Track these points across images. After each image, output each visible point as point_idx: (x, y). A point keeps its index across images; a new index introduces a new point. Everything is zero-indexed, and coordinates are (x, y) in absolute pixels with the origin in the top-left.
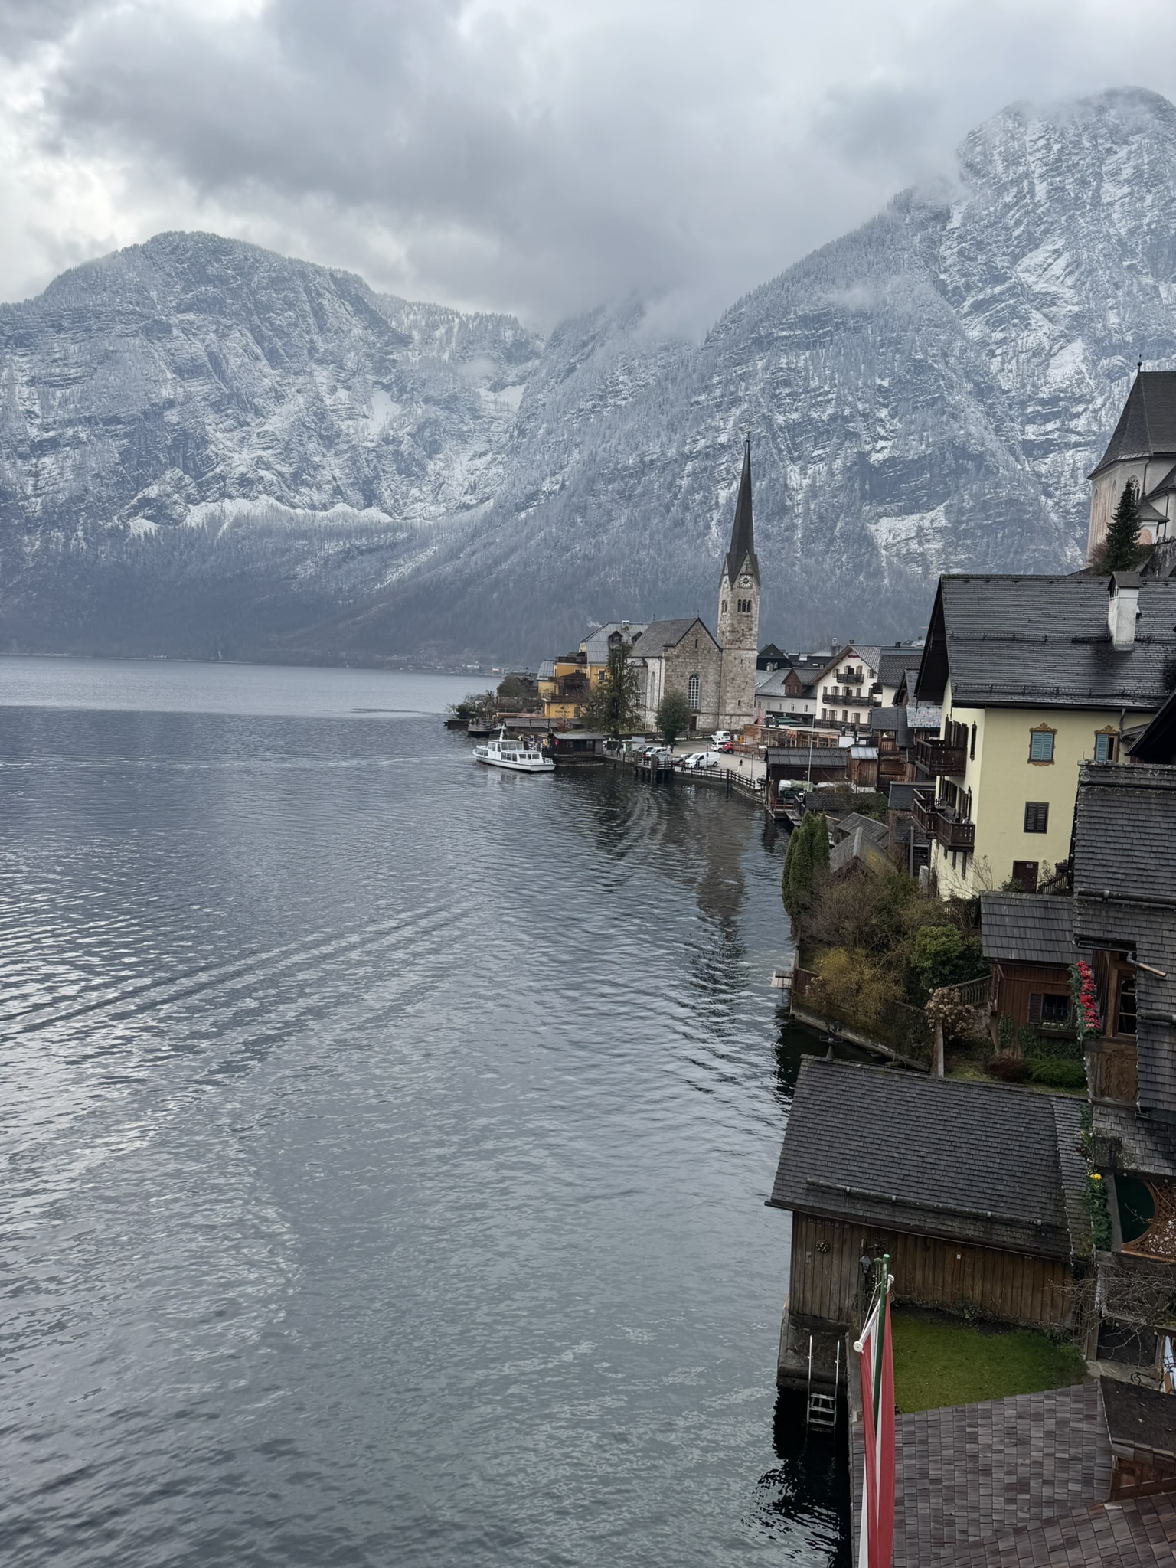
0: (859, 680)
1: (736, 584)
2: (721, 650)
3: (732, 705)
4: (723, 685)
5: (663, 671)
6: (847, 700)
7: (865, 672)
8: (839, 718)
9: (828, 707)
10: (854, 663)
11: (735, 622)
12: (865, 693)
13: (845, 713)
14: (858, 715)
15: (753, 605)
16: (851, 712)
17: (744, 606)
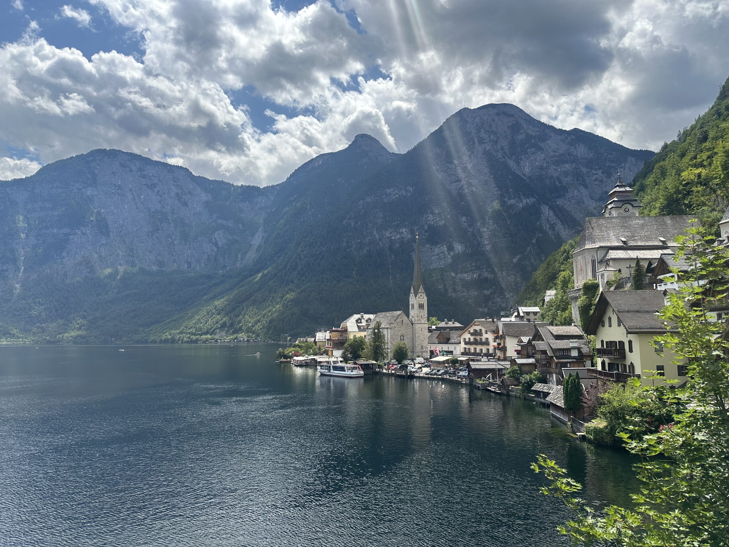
0: (481, 334)
1: (418, 296)
2: (412, 324)
3: (419, 348)
4: (414, 339)
5: (389, 334)
6: (476, 342)
7: (483, 331)
8: (472, 351)
9: (467, 346)
10: (478, 328)
11: (418, 313)
12: (484, 340)
13: (475, 349)
14: (482, 350)
15: (425, 305)
16: (478, 348)
17: (421, 306)
